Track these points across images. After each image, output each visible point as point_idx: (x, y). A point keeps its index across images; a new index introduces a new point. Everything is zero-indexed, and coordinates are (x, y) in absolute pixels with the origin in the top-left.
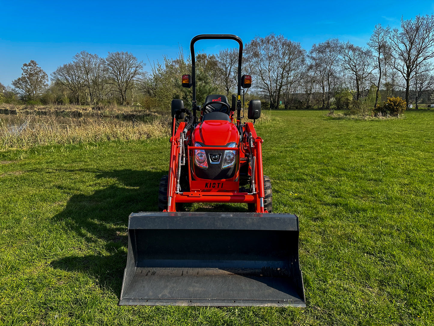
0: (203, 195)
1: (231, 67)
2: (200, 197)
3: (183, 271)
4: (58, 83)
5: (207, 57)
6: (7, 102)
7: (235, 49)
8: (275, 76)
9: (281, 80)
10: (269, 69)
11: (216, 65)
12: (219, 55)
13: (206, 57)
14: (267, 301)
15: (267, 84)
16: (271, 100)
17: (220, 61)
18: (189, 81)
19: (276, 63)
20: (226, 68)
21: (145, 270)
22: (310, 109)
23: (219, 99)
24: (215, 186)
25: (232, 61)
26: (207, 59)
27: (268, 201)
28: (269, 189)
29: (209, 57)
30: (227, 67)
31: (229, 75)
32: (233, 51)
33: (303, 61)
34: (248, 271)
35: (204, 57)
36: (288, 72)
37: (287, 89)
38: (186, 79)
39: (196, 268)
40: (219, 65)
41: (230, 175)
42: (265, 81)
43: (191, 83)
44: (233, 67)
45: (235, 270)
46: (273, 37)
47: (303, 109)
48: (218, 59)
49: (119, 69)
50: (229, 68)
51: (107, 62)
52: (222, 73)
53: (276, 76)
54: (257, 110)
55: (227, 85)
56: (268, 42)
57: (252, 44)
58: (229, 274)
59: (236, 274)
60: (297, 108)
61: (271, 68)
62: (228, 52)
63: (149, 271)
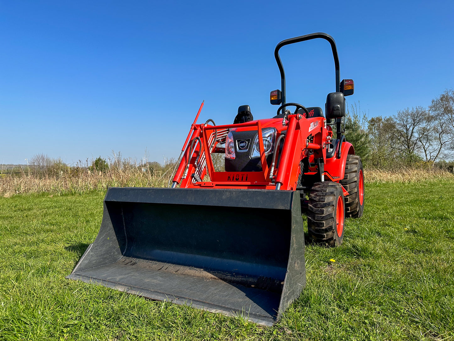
0: (216, 185)
1: (413, 128)
2: (213, 187)
3: (163, 266)
5: (383, 120)
7: (419, 107)
11: (394, 127)
12: (397, 116)
13: (381, 119)
17: (398, 122)
18: (278, 97)
20: (407, 130)
21: (128, 260)
23: (312, 112)
24: (238, 178)
25: (414, 120)
26: (383, 122)
27: (327, 211)
28: (329, 195)
29: (385, 119)
30: (408, 127)
31: (411, 136)
32: (415, 110)
34: (239, 279)
35: (379, 120)
38: (275, 95)
39: (178, 266)
40: (398, 127)
41: (261, 166)
44: (416, 128)
45: (223, 274)
48: (395, 120)
50: (411, 128)
52: (402, 135)
55: (409, 148)
57: (442, 99)
58: (211, 278)
62: (409, 111)
63: (132, 261)
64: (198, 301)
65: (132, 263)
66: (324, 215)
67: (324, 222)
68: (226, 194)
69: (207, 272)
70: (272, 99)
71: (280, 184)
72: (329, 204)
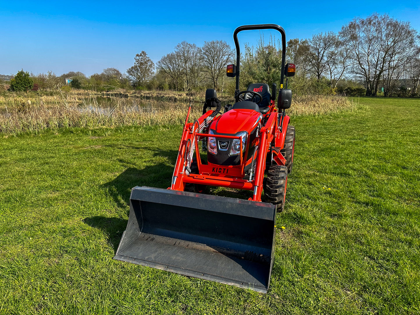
0: (206, 178)
1: (324, 52)
2: (203, 179)
3: (176, 242)
4: (162, 72)
5: (300, 42)
6: (123, 87)
7: (331, 32)
8: (374, 60)
9: (382, 64)
10: (368, 53)
11: (308, 50)
12: (312, 40)
13: (298, 41)
14: (232, 280)
15: (364, 69)
16: (368, 86)
17: (312, 45)
18: (233, 71)
19: (377, 46)
20: (319, 53)
21: (147, 236)
22: (415, 98)
23: (261, 88)
24: (221, 171)
25: (325, 45)
26: (299, 44)
27: (279, 190)
28: (281, 179)
29: (302, 42)
30: (320, 51)
31: (321, 60)
32: (327, 35)
33: (411, 42)
34: (232, 252)
35: (296, 42)
36: (391, 56)
37: (389, 75)
38: (231, 69)
39: (188, 241)
40: (311, 50)
41: (237, 162)
42: (363, 66)
43: (235, 72)
44: (326, 51)
45: (221, 248)
46: (376, 17)
47: (406, 97)
48: (310, 44)
49: (213, 58)
50: (322, 52)
51: (203, 51)
52: (314, 58)
53: (376, 60)
54: (287, 100)
55: (318, 70)
56: (370, 23)
57: (350, 27)
58: (214, 252)
59: (220, 252)
60: (399, 96)
61: (371, 51)
62: (323, 36)
63: (150, 237)
64: (216, 276)
65: (151, 238)
66: (277, 194)
67: (277, 198)
68: (228, 205)
69: (209, 247)
70: (228, 72)
71: (257, 187)
72: (281, 186)
